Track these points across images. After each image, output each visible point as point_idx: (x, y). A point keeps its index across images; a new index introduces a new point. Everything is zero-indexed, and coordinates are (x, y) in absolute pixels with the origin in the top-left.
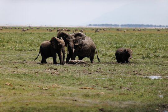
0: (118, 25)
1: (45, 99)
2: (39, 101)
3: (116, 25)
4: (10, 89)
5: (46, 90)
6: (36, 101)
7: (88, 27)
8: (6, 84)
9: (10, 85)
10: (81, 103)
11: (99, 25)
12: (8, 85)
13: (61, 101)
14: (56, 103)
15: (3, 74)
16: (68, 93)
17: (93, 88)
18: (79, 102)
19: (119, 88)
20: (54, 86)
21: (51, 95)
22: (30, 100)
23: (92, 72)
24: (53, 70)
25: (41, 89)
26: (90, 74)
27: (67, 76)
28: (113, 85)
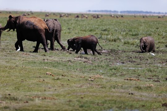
0: (118, 12)
1: (99, 91)
3: (115, 11)
4: (54, 79)
5: (92, 81)
6: (91, 94)
7: (88, 13)
8: (47, 74)
9: (51, 75)
10: (139, 97)
11: (98, 11)
12: (49, 75)
13: (117, 94)
14: (113, 97)
15: (35, 62)
16: (118, 85)
17: (138, 80)
18: (136, 95)
19: (165, 79)
20: (96, 76)
21: (102, 88)
22: (84, 92)
23: (125, 62)
24: (83, 58)
25: (87, 80)
26: (123, 63)
27: (103, 66)
28: (156, 76)
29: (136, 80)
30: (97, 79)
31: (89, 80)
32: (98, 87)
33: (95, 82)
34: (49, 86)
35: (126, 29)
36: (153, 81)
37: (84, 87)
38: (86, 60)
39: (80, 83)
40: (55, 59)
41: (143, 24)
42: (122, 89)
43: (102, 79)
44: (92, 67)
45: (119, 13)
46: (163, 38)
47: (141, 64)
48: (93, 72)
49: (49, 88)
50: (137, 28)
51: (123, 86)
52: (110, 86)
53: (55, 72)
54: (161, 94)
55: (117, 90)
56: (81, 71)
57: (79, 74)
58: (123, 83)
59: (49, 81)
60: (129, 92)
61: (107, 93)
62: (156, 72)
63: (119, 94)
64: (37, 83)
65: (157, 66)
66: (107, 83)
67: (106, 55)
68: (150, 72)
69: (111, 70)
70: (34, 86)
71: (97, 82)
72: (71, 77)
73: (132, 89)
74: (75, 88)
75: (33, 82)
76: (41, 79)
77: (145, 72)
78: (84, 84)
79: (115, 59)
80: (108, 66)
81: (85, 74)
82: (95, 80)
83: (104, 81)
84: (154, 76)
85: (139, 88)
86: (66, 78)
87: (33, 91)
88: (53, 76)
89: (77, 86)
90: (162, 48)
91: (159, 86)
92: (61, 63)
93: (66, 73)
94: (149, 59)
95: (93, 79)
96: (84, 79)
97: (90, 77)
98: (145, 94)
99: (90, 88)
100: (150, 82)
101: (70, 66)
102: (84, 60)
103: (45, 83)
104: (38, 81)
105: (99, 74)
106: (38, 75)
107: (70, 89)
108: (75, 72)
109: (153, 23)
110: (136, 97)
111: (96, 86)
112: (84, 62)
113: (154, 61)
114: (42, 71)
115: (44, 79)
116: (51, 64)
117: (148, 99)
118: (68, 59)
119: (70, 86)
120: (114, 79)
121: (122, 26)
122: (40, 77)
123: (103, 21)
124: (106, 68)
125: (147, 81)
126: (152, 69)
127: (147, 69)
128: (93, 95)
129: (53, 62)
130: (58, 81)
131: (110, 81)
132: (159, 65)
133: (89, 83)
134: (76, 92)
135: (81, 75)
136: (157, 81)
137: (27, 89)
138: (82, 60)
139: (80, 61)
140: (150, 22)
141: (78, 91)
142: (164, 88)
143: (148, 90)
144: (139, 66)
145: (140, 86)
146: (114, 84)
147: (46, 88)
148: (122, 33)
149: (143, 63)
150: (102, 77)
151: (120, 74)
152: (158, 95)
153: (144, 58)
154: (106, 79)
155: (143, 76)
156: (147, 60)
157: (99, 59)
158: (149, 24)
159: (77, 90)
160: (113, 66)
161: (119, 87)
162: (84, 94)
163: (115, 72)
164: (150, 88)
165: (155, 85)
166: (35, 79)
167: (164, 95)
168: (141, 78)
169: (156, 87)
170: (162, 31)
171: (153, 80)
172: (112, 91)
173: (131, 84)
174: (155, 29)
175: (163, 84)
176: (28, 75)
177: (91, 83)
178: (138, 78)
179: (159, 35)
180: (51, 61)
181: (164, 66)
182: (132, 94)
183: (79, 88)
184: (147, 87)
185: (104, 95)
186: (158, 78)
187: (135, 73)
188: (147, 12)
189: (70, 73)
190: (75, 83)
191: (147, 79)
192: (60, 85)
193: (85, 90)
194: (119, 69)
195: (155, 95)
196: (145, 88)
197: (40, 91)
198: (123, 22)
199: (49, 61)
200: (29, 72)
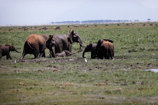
0: (79, 22)
1: (72, 98)
2: (67, 100)
3: (77, 22)
4: (27, 89)
5: (63, 88)
6: (64, 101)
7: (52, 24)
8: (20, 84)
9: (23, 85)
10: (109, 101)
11: (61, 23)
12: (22, 85)
13: (89, 99)
14: (85, 102)
15: (7, 74)
16: (89, 91)
17: (107, 84)
18: (106, 99)
19: (132, 83)
20: (67, 84)
21: (74, 94)
22: (57, 99)
23: (92, 68)
24: (52, 67)
25: (58, 88)
26: (91, 70)
27: (72, 73)
28: (123, 80)
29: (104, 85)
30: (68, 86)
31: (61, 88)
32: (70, 94)
33: (66, 89)
34: (23, 95)
35: (89, 38)
36: (121, 85)
37: (57, 95)
38: (55, 69)
39: (52, 91)
40: (26, 70)
41: (105, 32)
42: (93, 94)
43: (73, 85)
44: (61, 76)
45: (81, 23)
46: (125, 44)
47: (107, 70)
48: (63, 80)
49: (24, 98)
50: (100, 36)
51: (94, 91)
52: (81, 92)
53: (28, 83)
54: (130, 97)
55: (88, 95)
56: (51, 80)
57: (50, 82)
58: (93, 88)
59: (23, 91)
60: (100, 96)
61: (79, 99)
62: (123, 76)
63: (91, 99)
64: (12, 93)
65: (123, 71)
66: (77, 89)
67: (74, 63)
68: (116, 77)
69: (80, 76)
70: (9, 96)
71: (68, 89)
72: (43, 86)
73: (102, 93)
74: (48, 96)
75: (7, 93)
76: (15, 89)
77: (113, 77)
78: (56, 92)
79: (83, 66)
80: (76, 73)
81: (56, 82)
82: (66, 87)
83: (75, 87)
84: (121, 80)
85: (108, 93)
86: (38, 87)
87: (8, 101)
88: (26, 86)
89: (49, 94)
90: (126, 54)
91: (127, 90)
92: (32, 73)
93: (37, 83)
94: (114, 64)
95: (64, 86)
96: (55, 87)
97: (61, 85)
98: (115, 97)
99: (62, 95)
100: (119, 86)
101: (41, 75)
102: (53, 69)
103: (19, 93)
104: (12, 91)
105: (69, 82)
106: (12, 86)
107: (44, 97)
108: (46, 81)
109: (114, 31)
110: (107, 101)
111: (68, 93)
112: (54, 71)
113: (120, 66)
114: (15, 82)
115: (18, 89)
116: (22, 75)
117: (118, 102)
118: (38, 69)
119: (43, 94)
120: (83, 85)
121: (85, 35)
122: (14, 88)
123: (67, 31)
124: (75, 75)
125: (115, 85)
126: (118, 74)
127: (114, 74)
128: (66, 102)
129: (24, 73)
130: (31, 90)
131: (80, 87)
132: (124, 69)
133: (61, 91)
134: (49, 100)
135: (52, 83)
136: (125, 85)
137: (3, 100)
138: (51, 69)
139: (50, 71)
140: (111, 30)
141: (52, 98)
142: (132, 91)
143: (117, 93)
144: (106, 71)
145: (109, 90)
146: (85, 90)
147: (21, 97)
148: (86, 41)
149: (109, 69)
150: (72, 84)
151: (89, 80)
152: (127, 98)
153: (109, 64)
154: (76, 86)
155: (111, 81)
156: (113, 65)
157: (67, 67)
158: (110, 32)
159: (50, 98)
160: (81, 73)
161: (89, 92)
162: (57, 101)
163: (83, 78)
164: (119, 92)
165: (123, 89)
166: (9, 89)
167: (133, 97)
168: (109, 82)
169: (124, 91)
170: (124, 38)
171: (121, 83)
172: (83, 97)
173: (101, 89)
174: (117, 36)
175: (131, 87)
176: (2, 87)
177: (63, 90)
178: (106, 83)
179: (121, 41)
180: (22, 72)
181: (129, 71)
182: (103, 98)
183: (52, 96)
184: (116, 91)
185: (76, 100)
186: (125, 82)
187: (102, 79)
188: (107, 21)
189: (41, 82)
190: (47, 91)
191: (115, 84)
192: (34, 94)
193: (58, 97)
194: (88, 75)
195: (124, 98)
196: (114, 92)
197: (16, 101)
198: (86, 32)
199: (20, 72)
200: (3, 84)
